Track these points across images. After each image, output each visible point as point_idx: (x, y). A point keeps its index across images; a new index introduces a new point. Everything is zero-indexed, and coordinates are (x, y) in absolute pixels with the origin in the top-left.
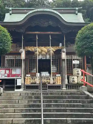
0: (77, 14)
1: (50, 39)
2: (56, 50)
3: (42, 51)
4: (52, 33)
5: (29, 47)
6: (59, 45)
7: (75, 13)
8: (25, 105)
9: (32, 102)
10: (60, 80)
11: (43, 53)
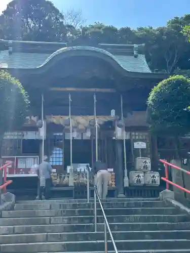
0: (136, 57)
1: (95, 101)
2: (105, 122)
3: (78, 123)
4: (98, 90)
5: (52, 116)
6: (109, 114)
7: (132, 54)
8: (65, 227)
9: (77, 222)
10: (113, 180)
11: (80, 127)
